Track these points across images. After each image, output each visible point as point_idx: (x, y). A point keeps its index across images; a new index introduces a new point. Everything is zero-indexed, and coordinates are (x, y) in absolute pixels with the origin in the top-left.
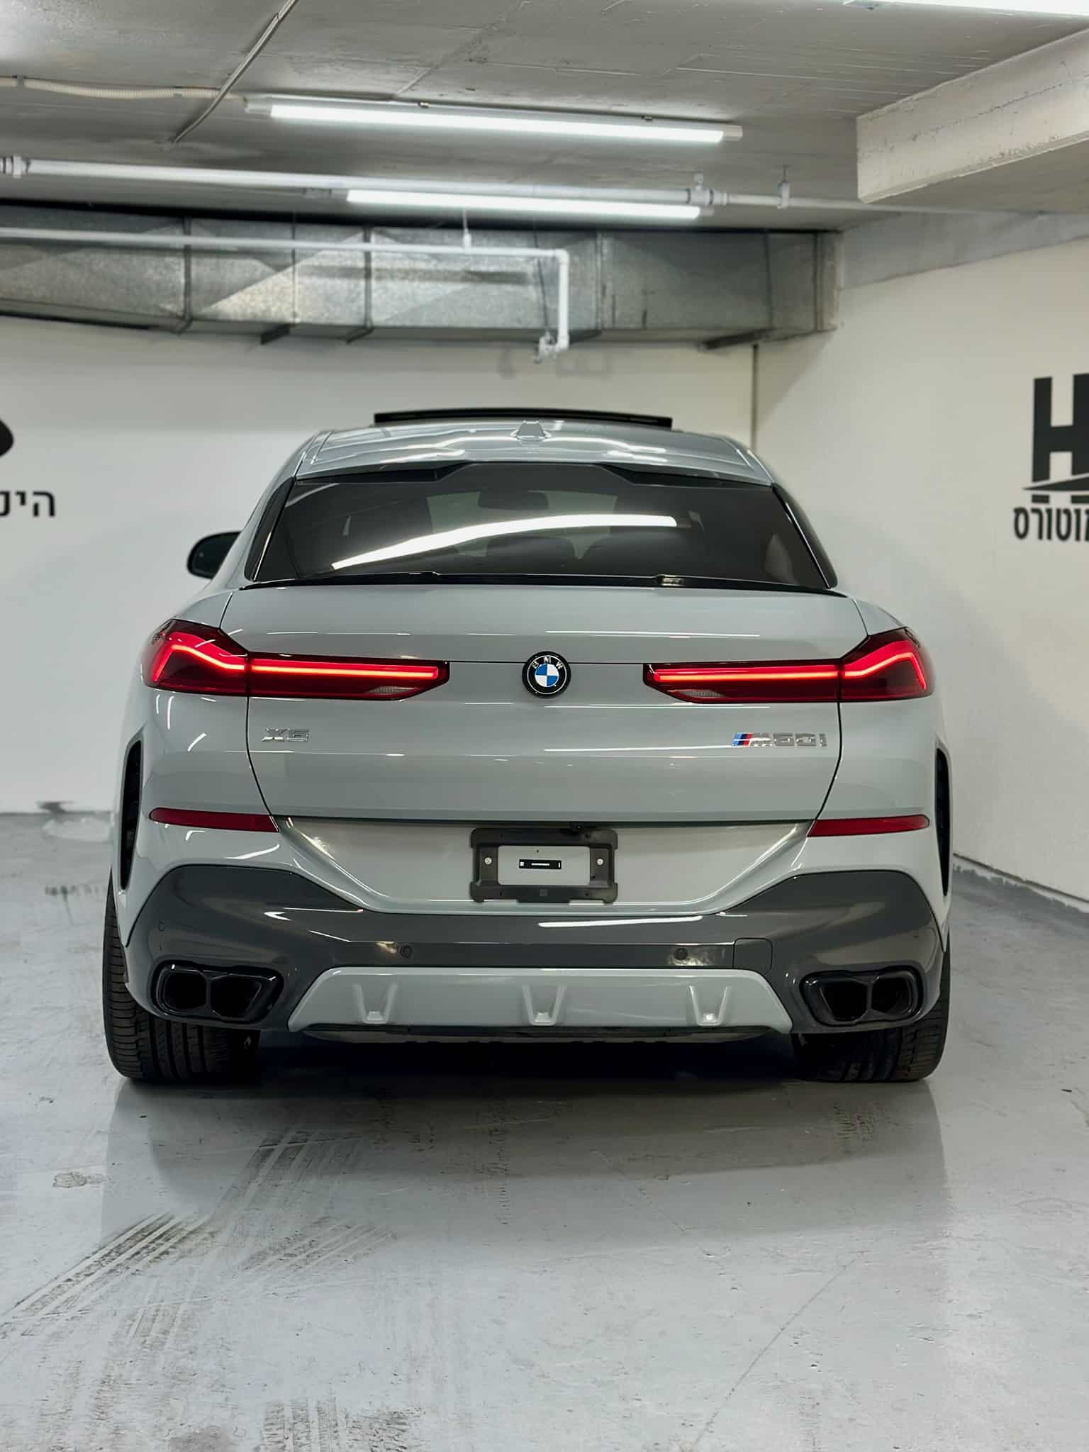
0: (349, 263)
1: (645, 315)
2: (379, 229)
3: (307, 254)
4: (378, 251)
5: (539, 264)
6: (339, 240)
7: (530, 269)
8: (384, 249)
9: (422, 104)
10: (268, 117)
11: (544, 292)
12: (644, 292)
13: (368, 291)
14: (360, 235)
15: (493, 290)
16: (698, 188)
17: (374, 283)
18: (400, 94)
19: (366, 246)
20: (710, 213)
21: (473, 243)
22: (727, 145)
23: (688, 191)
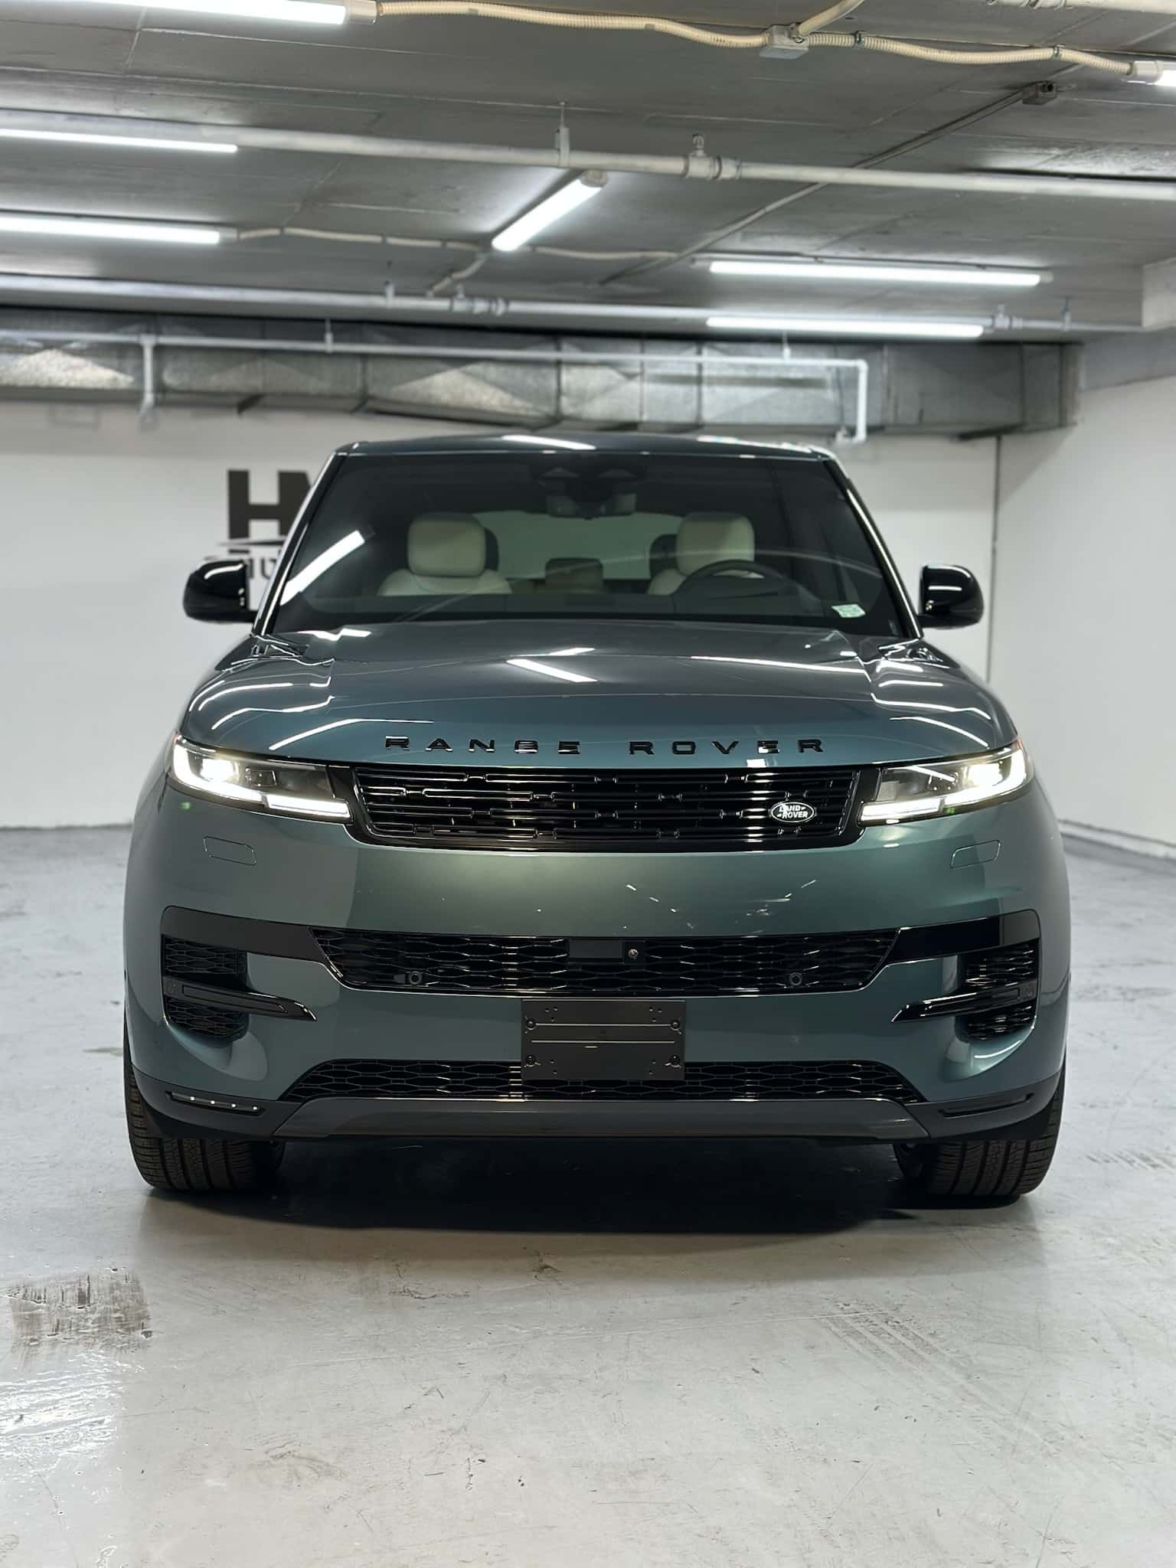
0: (684, 371)
1: (921, 413)
2: (710, 344)
3: (656, 364)
4: (708, 362)
5: (839, 373)
6: (678, 353)
7: (829, 377)
8: (712, 360)
9: (819, 259)
10: (710, 271)
11: (841, 396)
12: (922, 394)
13: (700, 395)
14: (694, 349)
15: (800, 393)
16: (1001, 316)
17: (705, 389)
18: (807, 252)
19: (699, 359)
20: (989, 331)
21: (792, 356)
22: (1040, 285)
23: (993, 317)
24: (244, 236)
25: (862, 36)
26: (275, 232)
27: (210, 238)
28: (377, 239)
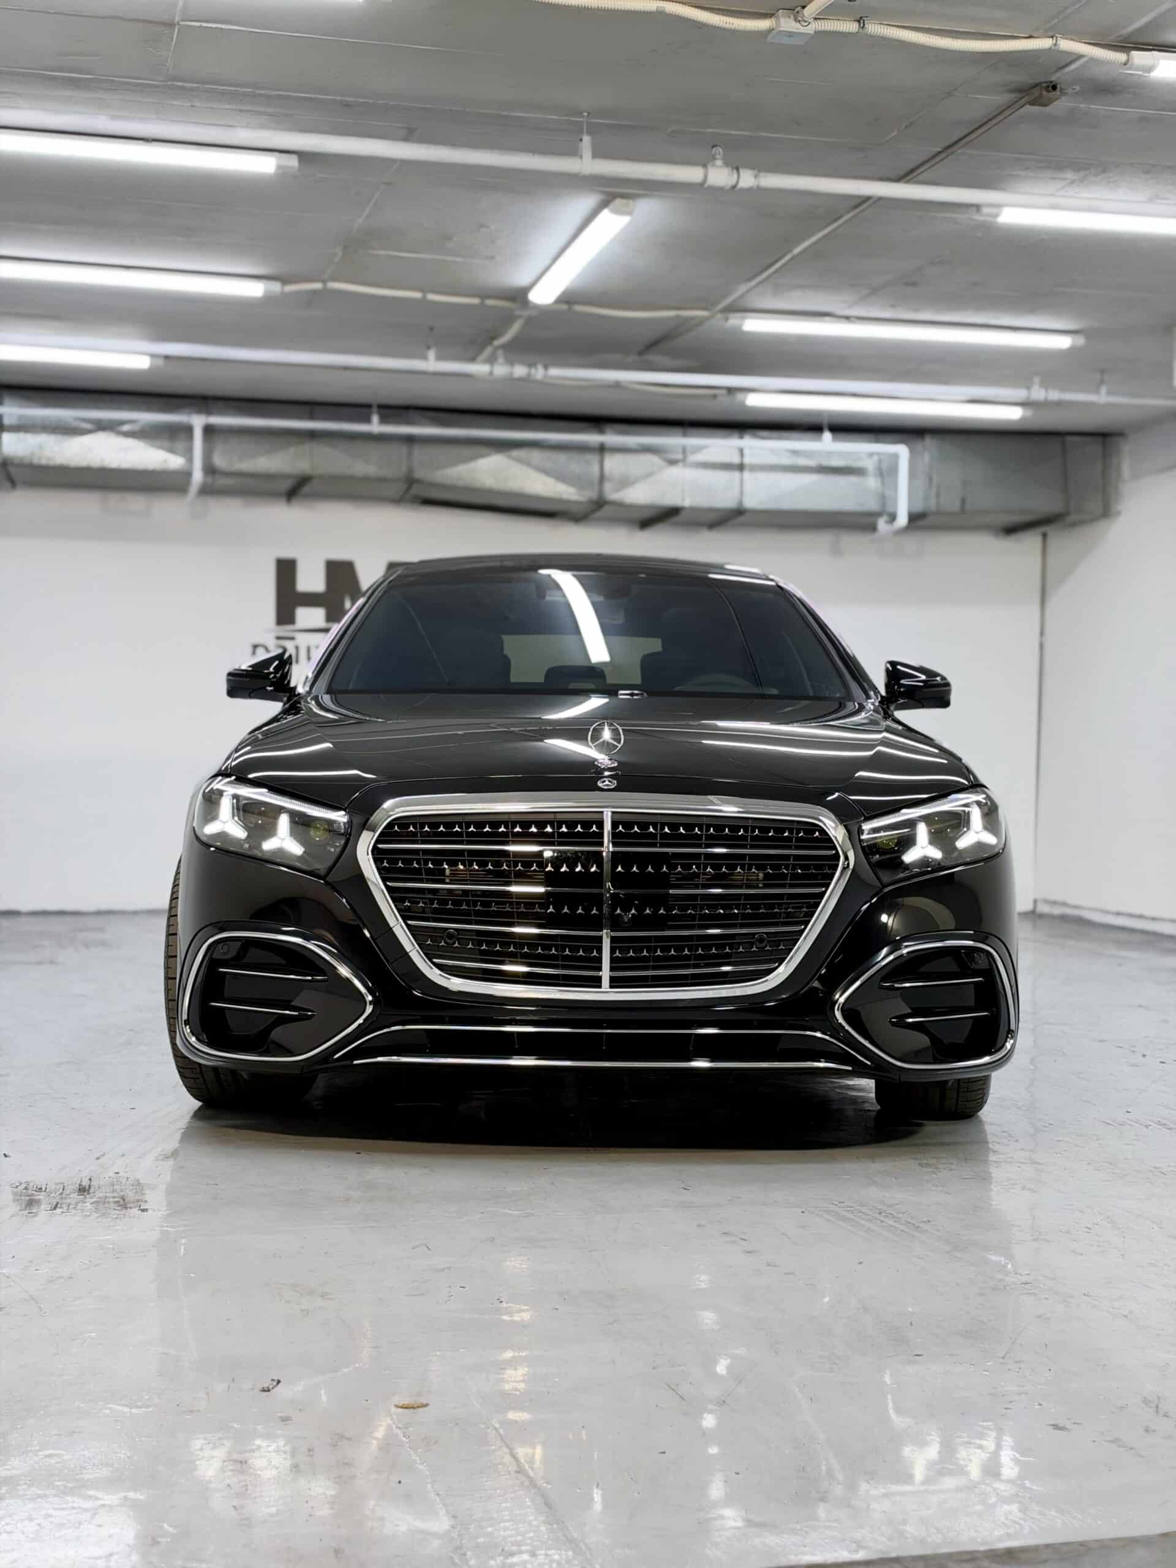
0: (727, 458)
1: (963, 501)
2: (751, 431)
3: (698, 449)
4: (751, 448)
5: (880, 461)
6: (720, 438)
7: (870, 465)
8: (754, 446)
9: (852, 319)
11: (883, 483)
12: (964, 482)
13: (742, 481)
14: (736, 435)
15: (842, 481)
16: (1036, 386)
17: (746, 475)
18: (838, 312)
19: (741, 445)
21: (834, 439)
22: (1070, 352)
23: (1028, 388)
24: (288, 289)
25: (866, 22)
26: (318, 286)
27: (255, 290)
28: (418, 295)
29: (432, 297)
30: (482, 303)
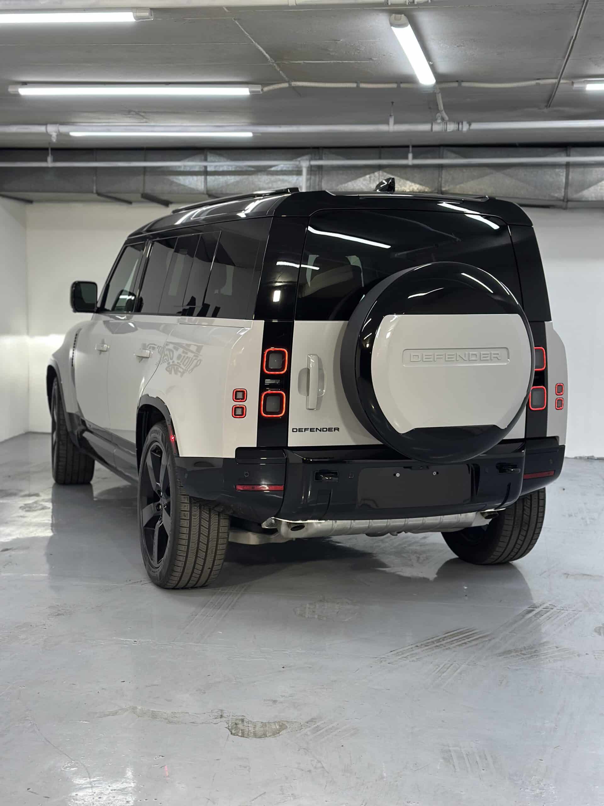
10: (585, 91)
24: (266, 89)
26: (285, 85)
27: (244, 92)
28: (354, 85)
29: (363, 85)
30: (399, 87)
